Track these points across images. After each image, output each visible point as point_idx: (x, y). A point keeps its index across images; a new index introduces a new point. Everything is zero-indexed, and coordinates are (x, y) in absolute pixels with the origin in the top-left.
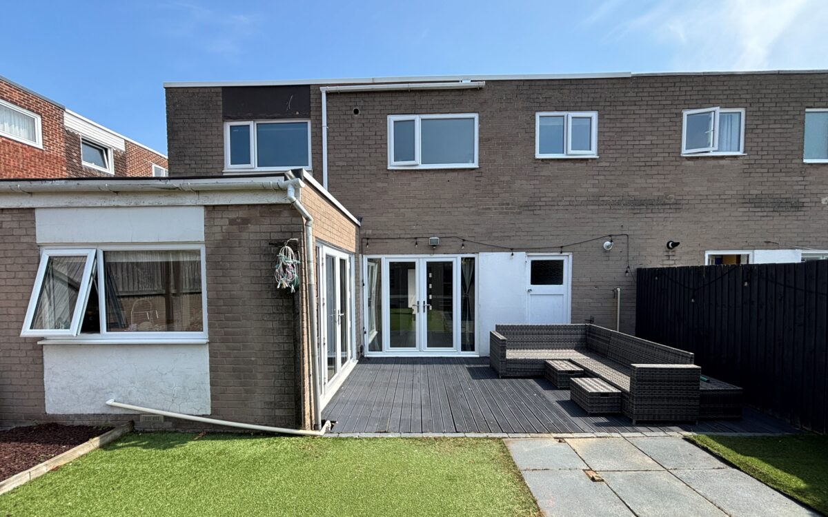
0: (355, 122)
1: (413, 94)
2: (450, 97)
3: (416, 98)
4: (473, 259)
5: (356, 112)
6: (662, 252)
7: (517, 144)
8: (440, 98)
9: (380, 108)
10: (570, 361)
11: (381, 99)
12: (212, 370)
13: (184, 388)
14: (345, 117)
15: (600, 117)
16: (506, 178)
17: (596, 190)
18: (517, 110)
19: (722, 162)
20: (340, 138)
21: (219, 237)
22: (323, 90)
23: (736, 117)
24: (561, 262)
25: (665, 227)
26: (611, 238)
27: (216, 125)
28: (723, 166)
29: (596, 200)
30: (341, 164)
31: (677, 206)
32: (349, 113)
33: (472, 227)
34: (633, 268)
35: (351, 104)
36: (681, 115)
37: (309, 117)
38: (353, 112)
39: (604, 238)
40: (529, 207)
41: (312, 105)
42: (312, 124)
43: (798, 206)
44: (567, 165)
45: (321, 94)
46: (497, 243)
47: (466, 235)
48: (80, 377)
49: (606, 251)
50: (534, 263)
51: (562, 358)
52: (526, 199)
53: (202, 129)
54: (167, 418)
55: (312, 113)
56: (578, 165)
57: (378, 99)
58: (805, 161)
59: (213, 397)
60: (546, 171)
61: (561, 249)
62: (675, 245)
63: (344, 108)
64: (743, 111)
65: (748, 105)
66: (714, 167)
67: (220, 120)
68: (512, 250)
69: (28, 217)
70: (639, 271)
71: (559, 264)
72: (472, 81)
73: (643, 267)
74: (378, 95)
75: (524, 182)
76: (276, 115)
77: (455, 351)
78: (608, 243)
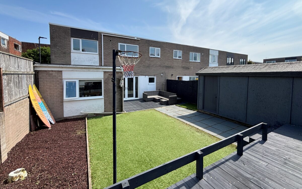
0: (110, 43)
1: (124, 39)
2: (133, 41)
3: (125, 40)
4: (137, 77)
5: (111, 41)
6: (170, 76)
7: (146, 53)
8: (130, 41)
9: (117, 41)
10: (158, 97)
11: (117, 39)
12: (104, 103)
13: (98, 107)
14: (108, 42)
15: (161, 49)
16: (144, 60)
17: (160, 64)
18: (146, 46)
19: (179, 60)
20: (106, 47)
21: (106, 77)
22: (102, 34)
23: (181, 52)
24: (154, 78)
25: (171, 71)
26: (162, 73)
27: (68, 38)
28: (179, 61)
29: (160, 66)
30: (107, 53)
31: (173, 68)
32: (108, 41)
33: (137, 70)
34: (166, 79)
35: (109, 39)
36: (173, 51)
37: (98, 40)
38: (110, 41)
39: (161, 73)
40: (148, 67)
41: (98, 37)
42: (99, 42)
43: (189, 69)
44: (155, 58)
45: (102, 35)
46: (142, 74)
47: (136, 72)
48: (73, 108)
49: (162, 76)
50: (149, 78)
51: (157, 97)
52: (148, 65)
53: (63, 39)
54: (94, 114)
55: (99, 39)
56: (157, 59)
57: (116, 38)
58: (190, 61)
59: (105, 109)
60: (152, 59)
61: (154, 75)
62: (172, 75)
63: (107, 39)
64: (182, 51)
65: (182, 50)
66: (178, 61)
67: (70, 37)
68: (145, 75)
69: (60, 73)
70: (167, 80)
71: (154, 79)
72: (137, 38)
73: (168, 79)
74: (116, 37)
75: (147, 61)
76: (88, 38)
77: (134, 98)
78: (162, 74)
